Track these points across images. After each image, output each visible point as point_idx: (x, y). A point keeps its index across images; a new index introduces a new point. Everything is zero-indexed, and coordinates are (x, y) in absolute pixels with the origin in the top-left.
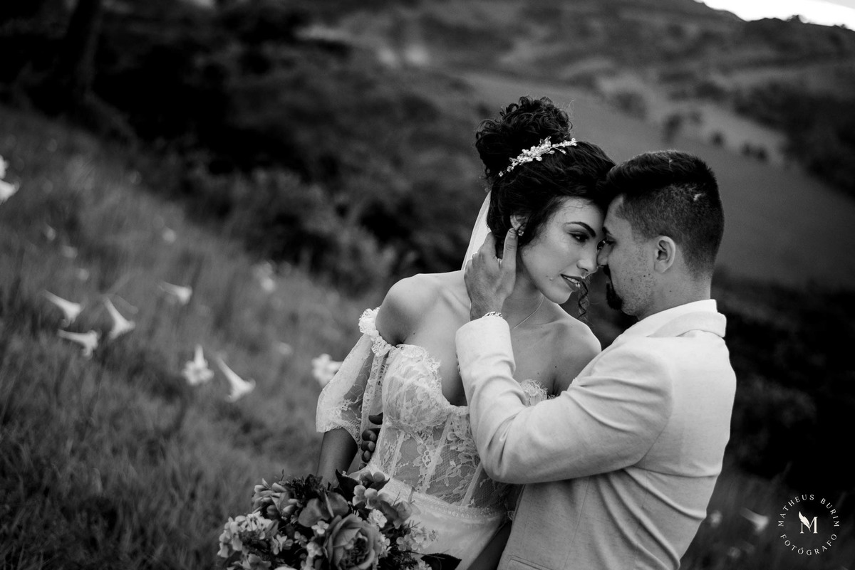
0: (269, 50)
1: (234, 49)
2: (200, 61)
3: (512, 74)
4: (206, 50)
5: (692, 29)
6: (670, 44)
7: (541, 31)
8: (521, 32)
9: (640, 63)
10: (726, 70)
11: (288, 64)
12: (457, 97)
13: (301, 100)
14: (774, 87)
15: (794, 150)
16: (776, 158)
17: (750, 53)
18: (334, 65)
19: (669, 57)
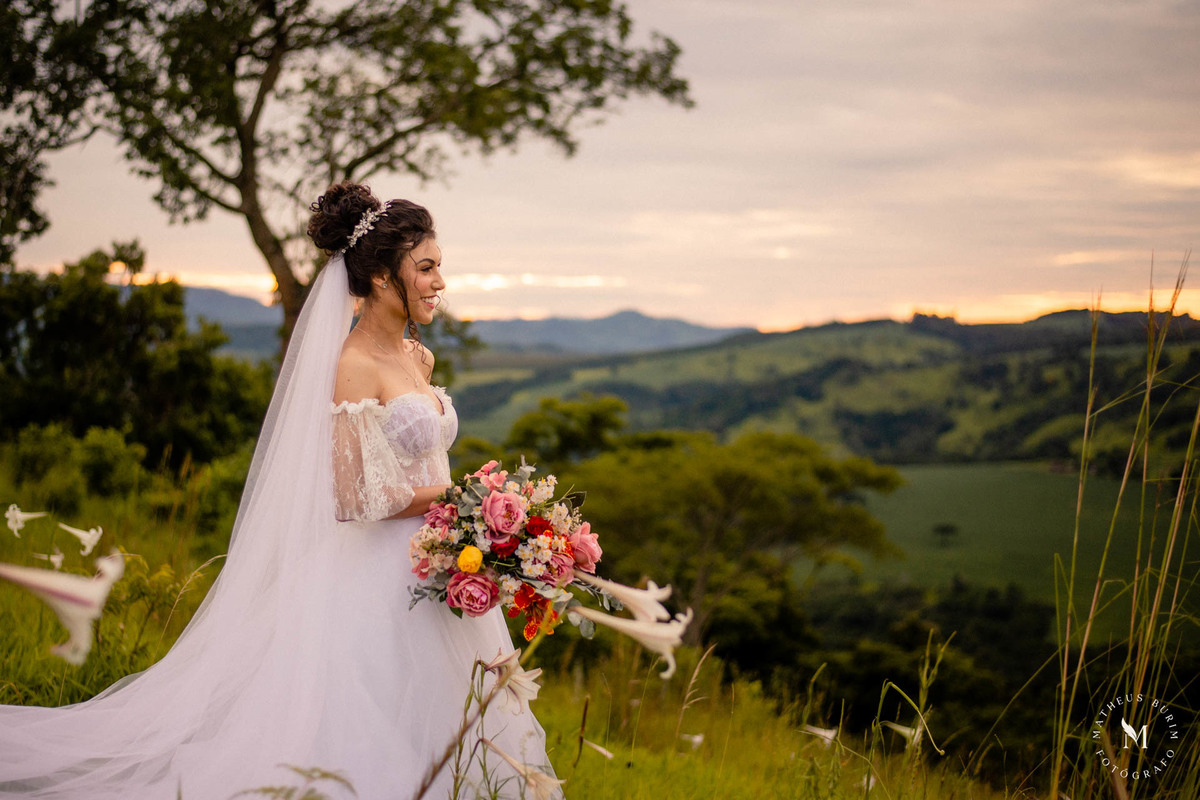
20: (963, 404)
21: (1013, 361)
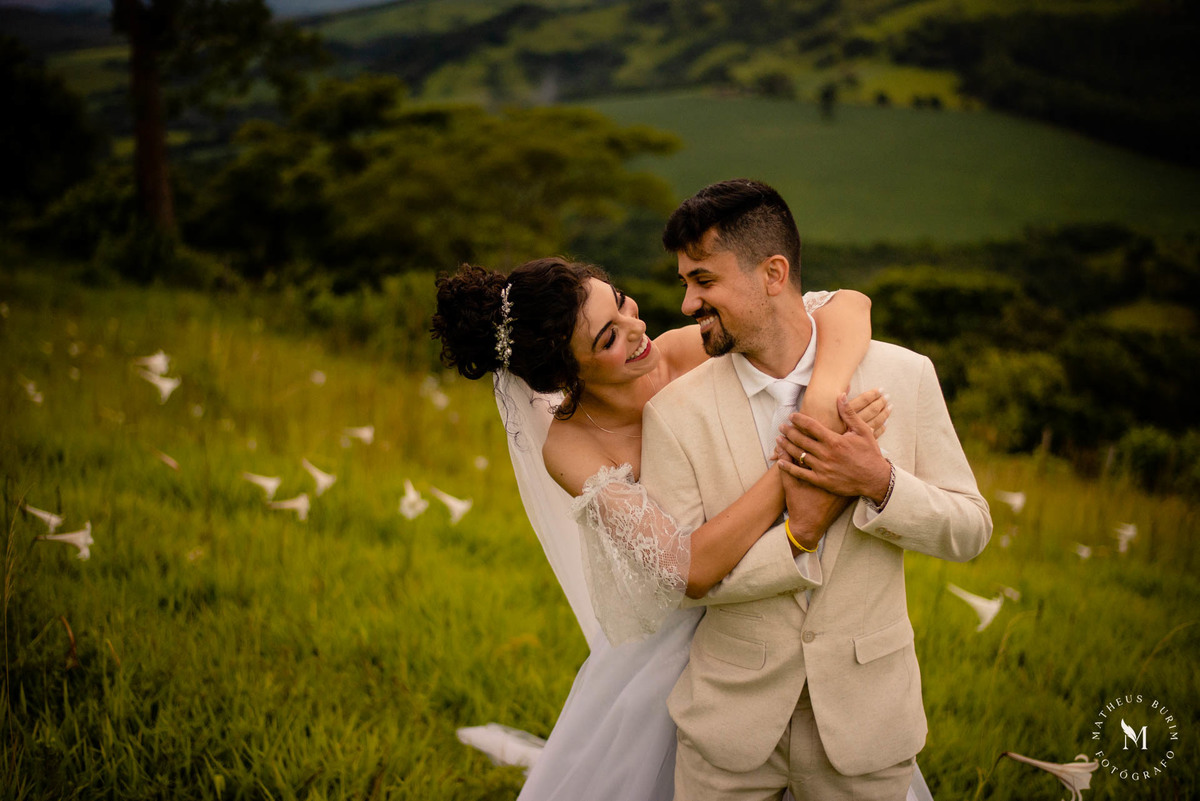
0: (358, 140)
1: (321, 151)
2: (287, 176)
4: (290, 161)
7: (653, 33)
8: (631, 40)
9: (773, 37)
10: (869, 19)
11: (385, 152)
12: (581, 136)
13: (413, 188)
14: (931, 24)
15: (970, 88)
16: (952, 101)
18: (437, 139)
19: (803, 22)
20: (635, 40)
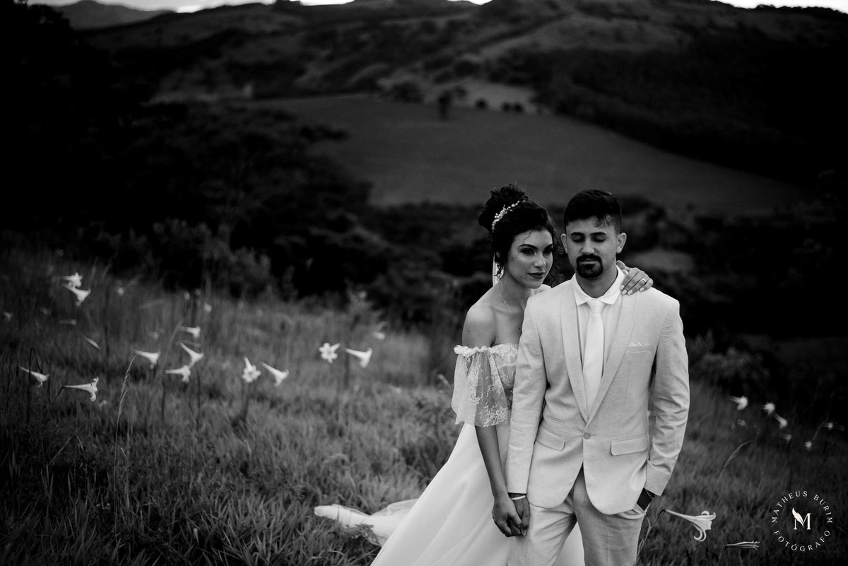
3: (309, 93)
5: (441, 22)
6: (427, 38)
7: (323, 52)
8: (307, 57)
10: (475, 49)
14: (515, 53)
16: (530, 109)
17: (490, 31)
19: (429, 49)
20: (310, 58)
21: (340, 29)
